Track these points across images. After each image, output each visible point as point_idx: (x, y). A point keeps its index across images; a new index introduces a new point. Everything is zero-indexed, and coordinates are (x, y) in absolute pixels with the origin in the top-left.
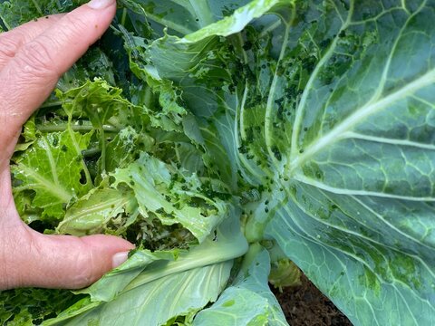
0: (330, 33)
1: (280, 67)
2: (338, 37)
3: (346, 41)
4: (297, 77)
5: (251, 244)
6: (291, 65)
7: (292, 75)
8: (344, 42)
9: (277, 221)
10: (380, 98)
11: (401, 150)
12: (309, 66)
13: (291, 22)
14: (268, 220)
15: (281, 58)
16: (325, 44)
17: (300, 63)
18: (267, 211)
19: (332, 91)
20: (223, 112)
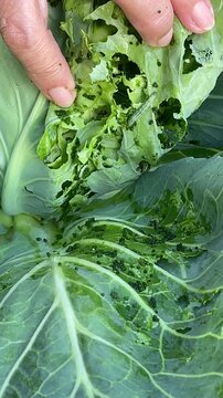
0: (161, 310)
1: (146, 263)
2: (154, 314)
3: (148, 319)
4: (132, 274)
5: (13, 217)
6: (145, 272)
7: (135, 271)
8: (147, 318)
9: (26, 247)
10: (77, 331)
11: (24, 341)
12: (138, 286)
13: (185, 286)
14: (29, 239)
15: (155, 267)
16: (152, 303)
17: (144, 280)
18: (38, 239)
19: (103, 295)
20: (136, 212)
